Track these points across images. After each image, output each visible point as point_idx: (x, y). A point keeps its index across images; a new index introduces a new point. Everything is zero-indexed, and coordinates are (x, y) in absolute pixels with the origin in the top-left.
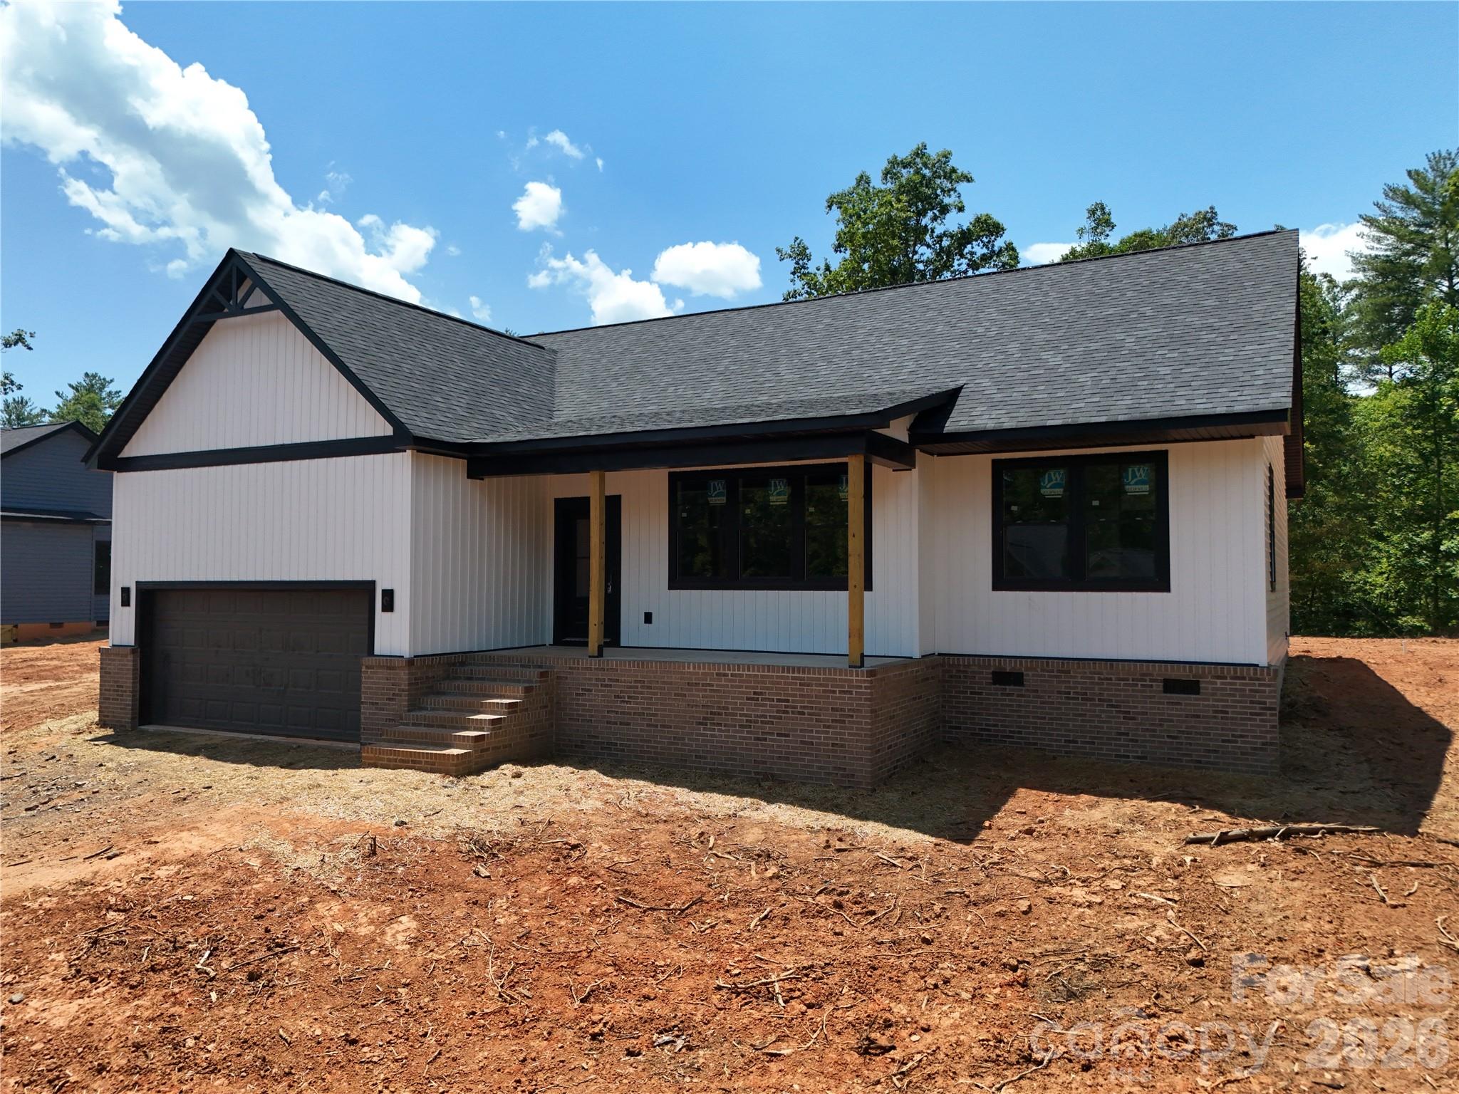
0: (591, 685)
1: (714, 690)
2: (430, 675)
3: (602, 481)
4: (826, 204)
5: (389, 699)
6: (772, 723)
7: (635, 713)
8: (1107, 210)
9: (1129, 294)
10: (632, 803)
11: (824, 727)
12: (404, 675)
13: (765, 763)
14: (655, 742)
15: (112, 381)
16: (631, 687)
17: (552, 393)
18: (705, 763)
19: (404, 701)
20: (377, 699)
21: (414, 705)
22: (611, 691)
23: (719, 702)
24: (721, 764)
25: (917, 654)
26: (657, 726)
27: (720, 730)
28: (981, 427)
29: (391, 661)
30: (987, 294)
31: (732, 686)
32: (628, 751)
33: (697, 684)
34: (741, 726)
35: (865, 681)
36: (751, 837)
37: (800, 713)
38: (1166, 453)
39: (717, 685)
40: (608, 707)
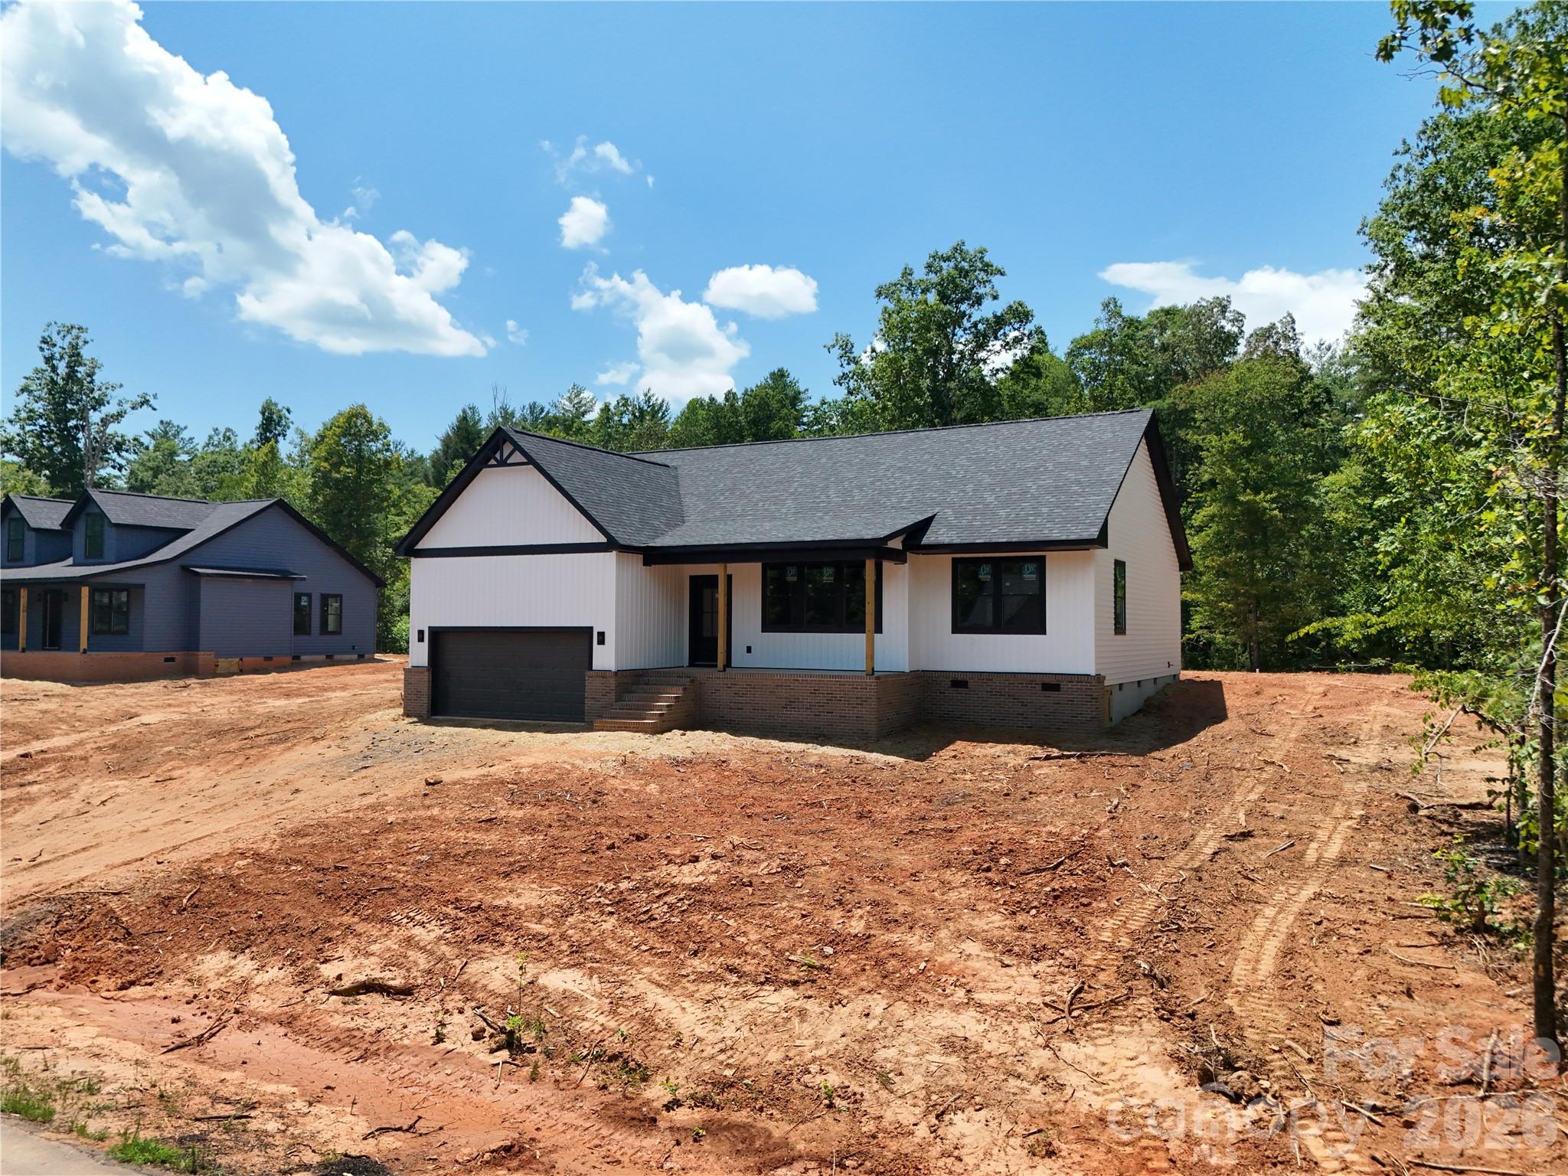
0: (720, 687)
1: (792, 689)
3: (726, 567)
4: (875, 294)
5: (603, 695)
7: (746, 703)
8: (1118, 304)
9: (1045, 452)
10: (748, 746)
11: (852, 707)
12: (612, 682)
14: (758, 717)
15: (185, 428)
16: (743, 688)
17: (680, 503)
19: (613, 696)
20: (594, 695)
21: (619, 699)
22: (732, 690)
23: (794, 695)
25: (907, 670)
26: (759, 710)
27: (795, 711)
28: (941, 542)
29: (604, 674)
30: (963, 443)
31: (801, 687)
32: (741, 724)
33: (782, 687)
35: (874, 683)
36: (812, 760)
37: (839, 700)
38: (1044, 557)
40: (730, 699)
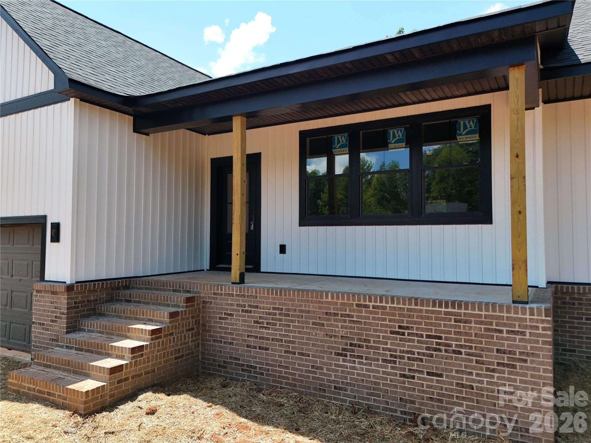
0: (233, 310)
1: (354, 322)
2: (92, 298)
5: (52, 321)
6: (421, 360)
7: (273, 340)
11: (487, 370)
12: (63, 300)
13: (413, 402)
14: (293, 369)
16: (270, 314)
18: (345, 395)
19: (63, 323)
20: (44, 320)
21: (71, 328)
22: (252, 317)
23: (359, 334)
24: (363, 399)
26: (294, 353)
27: (360, 363)
29: (57, 287)
31: (374, 318)
32: (267, 375)
33: (336, 315)
34: (384, 361)
35: (543, 321)
37: (454, 352)
39: (358, 317)
40: (248, 331)
